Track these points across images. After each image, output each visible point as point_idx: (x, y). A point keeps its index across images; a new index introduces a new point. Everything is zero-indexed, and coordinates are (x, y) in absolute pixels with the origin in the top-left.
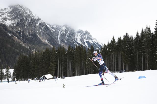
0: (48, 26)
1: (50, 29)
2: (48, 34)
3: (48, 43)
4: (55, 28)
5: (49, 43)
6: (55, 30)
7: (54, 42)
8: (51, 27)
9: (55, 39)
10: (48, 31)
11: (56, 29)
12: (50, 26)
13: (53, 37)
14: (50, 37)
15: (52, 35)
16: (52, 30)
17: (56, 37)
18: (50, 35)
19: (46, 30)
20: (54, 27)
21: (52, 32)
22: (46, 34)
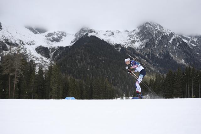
0: (185, 41)
1: (188, 44)
2: (185, 52)
3: (185, 64)
4: (196, 42)
5: (187, 64)
6: (196, 44)
7: (194, 62)
8: (190, 41)
9: (197, 57)
10: (185, 48)
11: (198, 42)
12: (188, 40)
13: (192, 55)
14: (189, 55)
15: (191, 52)
16: (192, 46)
17: (198, 53)
18: (187, 53)
19: (182, 46)
20: (194, 41)
21: (191, 48)
22: (183, 52)
